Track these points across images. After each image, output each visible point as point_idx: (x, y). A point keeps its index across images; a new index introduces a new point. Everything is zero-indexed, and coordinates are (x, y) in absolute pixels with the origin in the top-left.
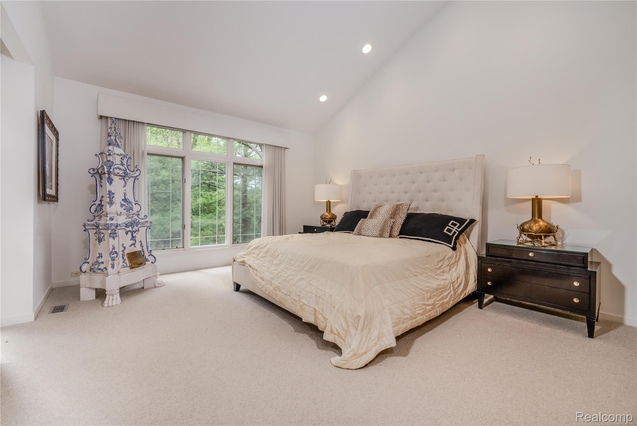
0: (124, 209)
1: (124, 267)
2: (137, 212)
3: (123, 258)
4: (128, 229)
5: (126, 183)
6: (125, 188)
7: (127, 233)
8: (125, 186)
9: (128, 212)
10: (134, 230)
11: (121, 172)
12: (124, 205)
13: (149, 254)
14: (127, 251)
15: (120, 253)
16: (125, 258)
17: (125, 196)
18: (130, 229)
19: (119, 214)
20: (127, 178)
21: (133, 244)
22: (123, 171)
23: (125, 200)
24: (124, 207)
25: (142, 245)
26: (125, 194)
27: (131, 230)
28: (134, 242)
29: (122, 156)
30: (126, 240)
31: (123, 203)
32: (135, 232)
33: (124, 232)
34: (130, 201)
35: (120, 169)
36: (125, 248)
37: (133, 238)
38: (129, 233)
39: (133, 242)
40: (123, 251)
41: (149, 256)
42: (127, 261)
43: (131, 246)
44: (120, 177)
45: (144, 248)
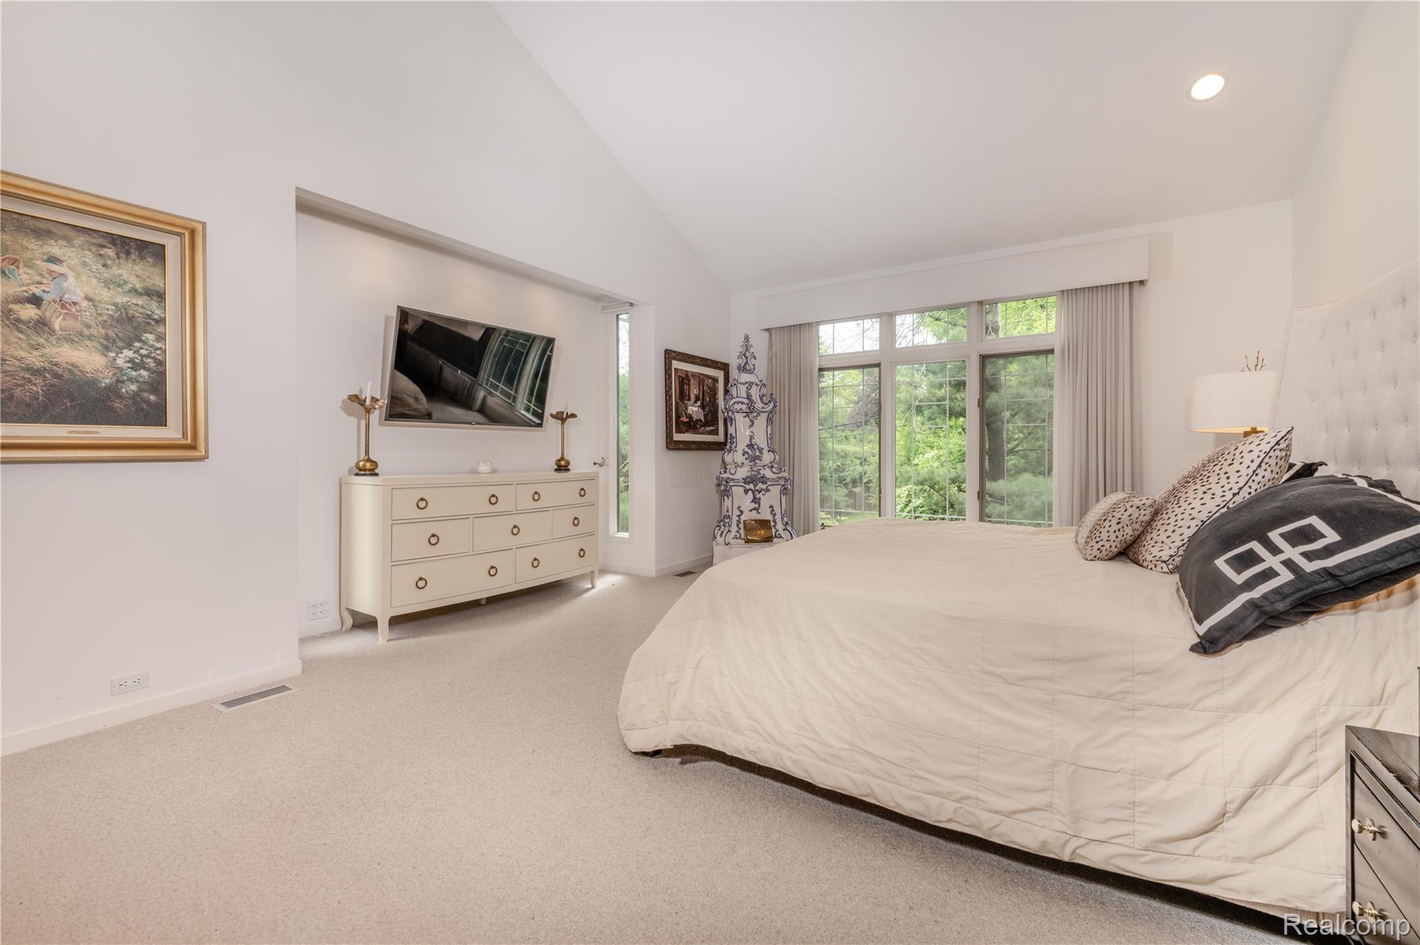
0: (746, 459)
1: (736, 538)
2: (771, 463)
3: (738, 526)
4: (747, 487)
5: (752, 422)
6: (752, 429)
7: (746, 491)
8: (752, 426)
9: (753, 463)
10: (757, 488)
11: (744, 407)
12: (747, 453)
13: (784, 527)
14: (743, 518)
15: (735, 519)
16: (740, 526)
17: (751, 440)
18: (751, 486)
19: (740, 464)
20: (755, 414)
21: (755, 509)
22: (747, 406)
23: (751, 446)
24: (746, 456)
25: (773, 512)
26: (752, 438)
27: (753, 488)
28: (757, 506)
29: (747, 385)
30: (746, 502)
31: (747, 450)
32: (759, 492)
33: (742, 490)
34: (760, 446)
35: (742, 403)
36: (742, 512)
37: (756, 500)
38: (750, 492)
39: (754, 505)
40: (739, 516)
41: (784, 530)
42: (742, 531)
43: (751, 511)
44: (745, 414)
45: (776, 517)
